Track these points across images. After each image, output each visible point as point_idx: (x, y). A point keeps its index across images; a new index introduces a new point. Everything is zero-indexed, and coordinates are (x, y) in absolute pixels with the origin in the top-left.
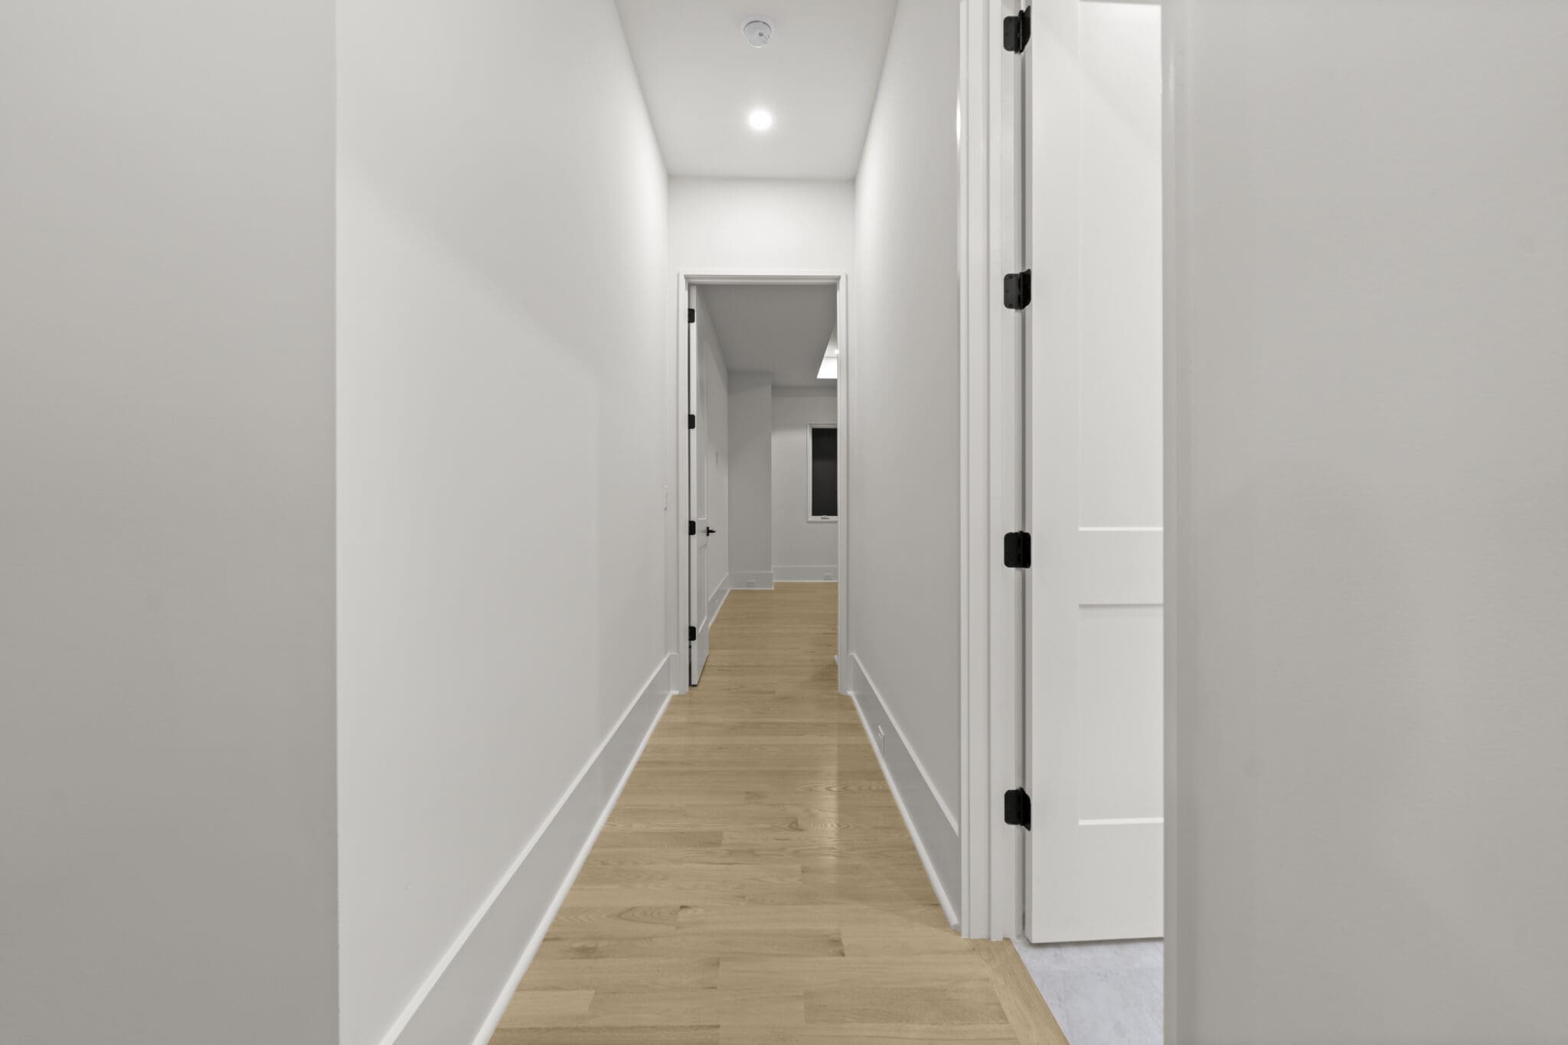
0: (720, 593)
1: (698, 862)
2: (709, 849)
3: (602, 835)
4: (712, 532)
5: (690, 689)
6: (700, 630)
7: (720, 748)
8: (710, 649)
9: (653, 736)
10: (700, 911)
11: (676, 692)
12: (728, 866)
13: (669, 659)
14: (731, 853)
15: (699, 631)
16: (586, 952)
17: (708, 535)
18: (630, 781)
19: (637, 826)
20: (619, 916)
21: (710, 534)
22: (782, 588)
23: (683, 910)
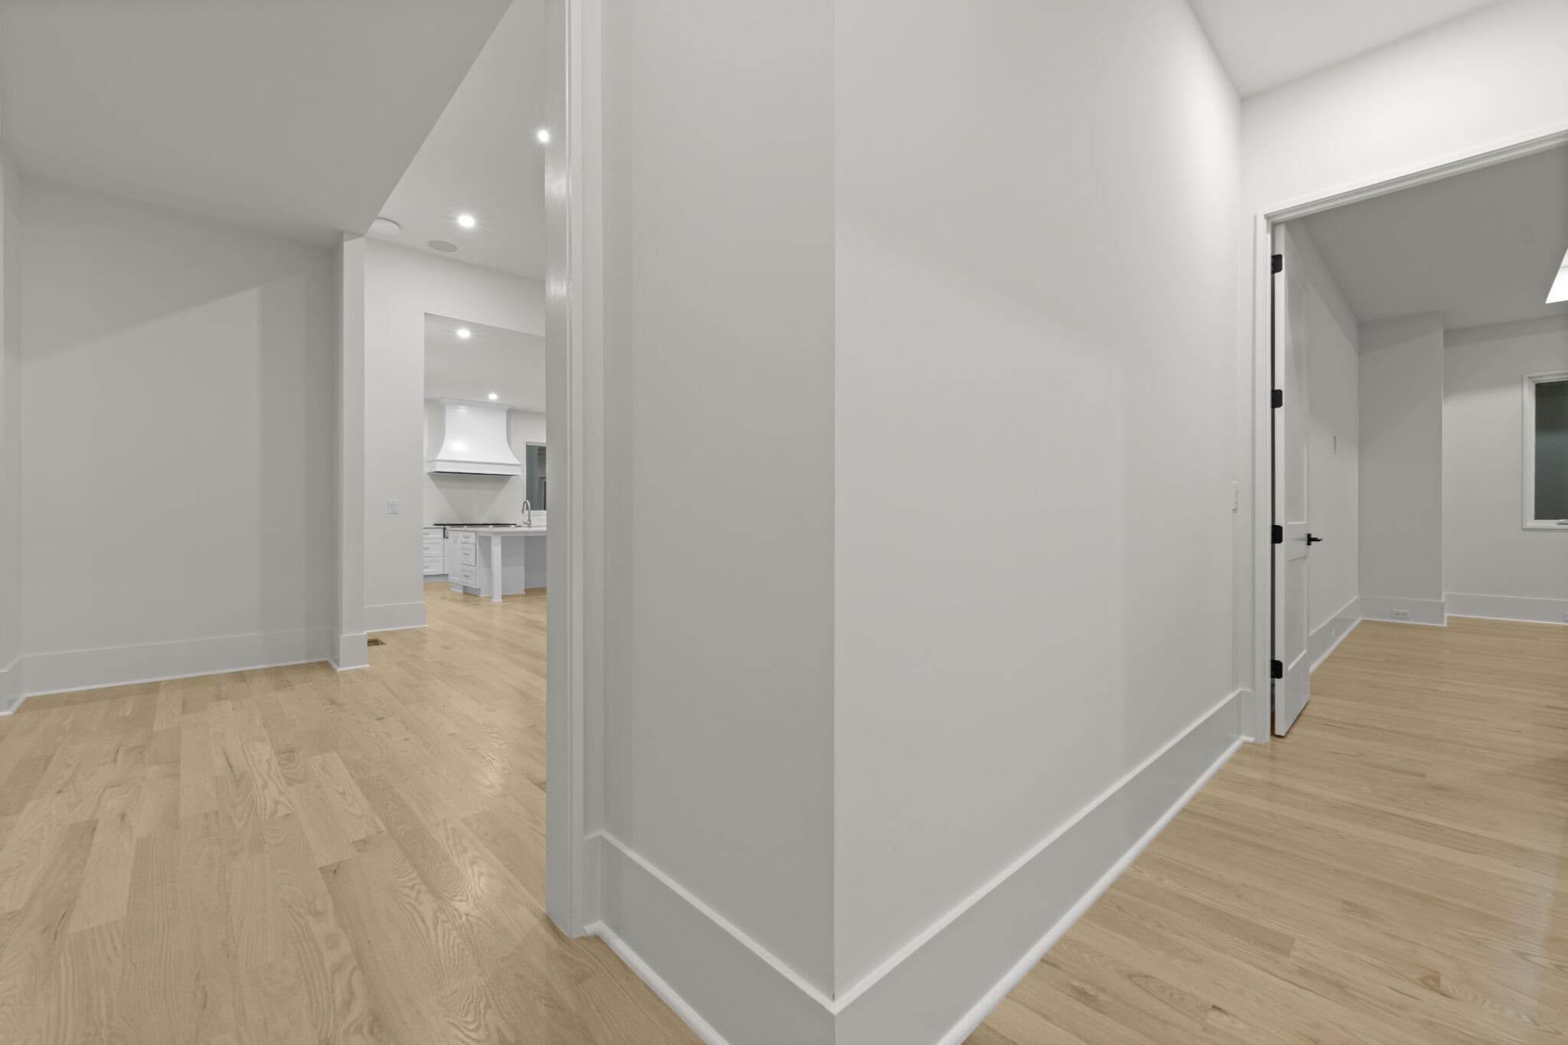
0: (1339, 623)
1: (1250, 963)
2: (1268, 953)
3: (1123, 876)
4: (1316, 540)
5: (1272, 740)
6: (1290, 668)
7: (1308, 828)
8: (1311, 693)
9: (1208, 784)
10: (1241, 1025)
11: (1251, 739)
12: (1297, 989)
13: (1239, 696)
14: (1303, 972)
15: (1288, 668)
16: (1082, 995)
17: (1309, 544)
18: (1169, 827)
19: (1168, 883)
20: (1130, 976)
21: (1312, 542)
22: (1457, 626)
23: (1217, 1013)
